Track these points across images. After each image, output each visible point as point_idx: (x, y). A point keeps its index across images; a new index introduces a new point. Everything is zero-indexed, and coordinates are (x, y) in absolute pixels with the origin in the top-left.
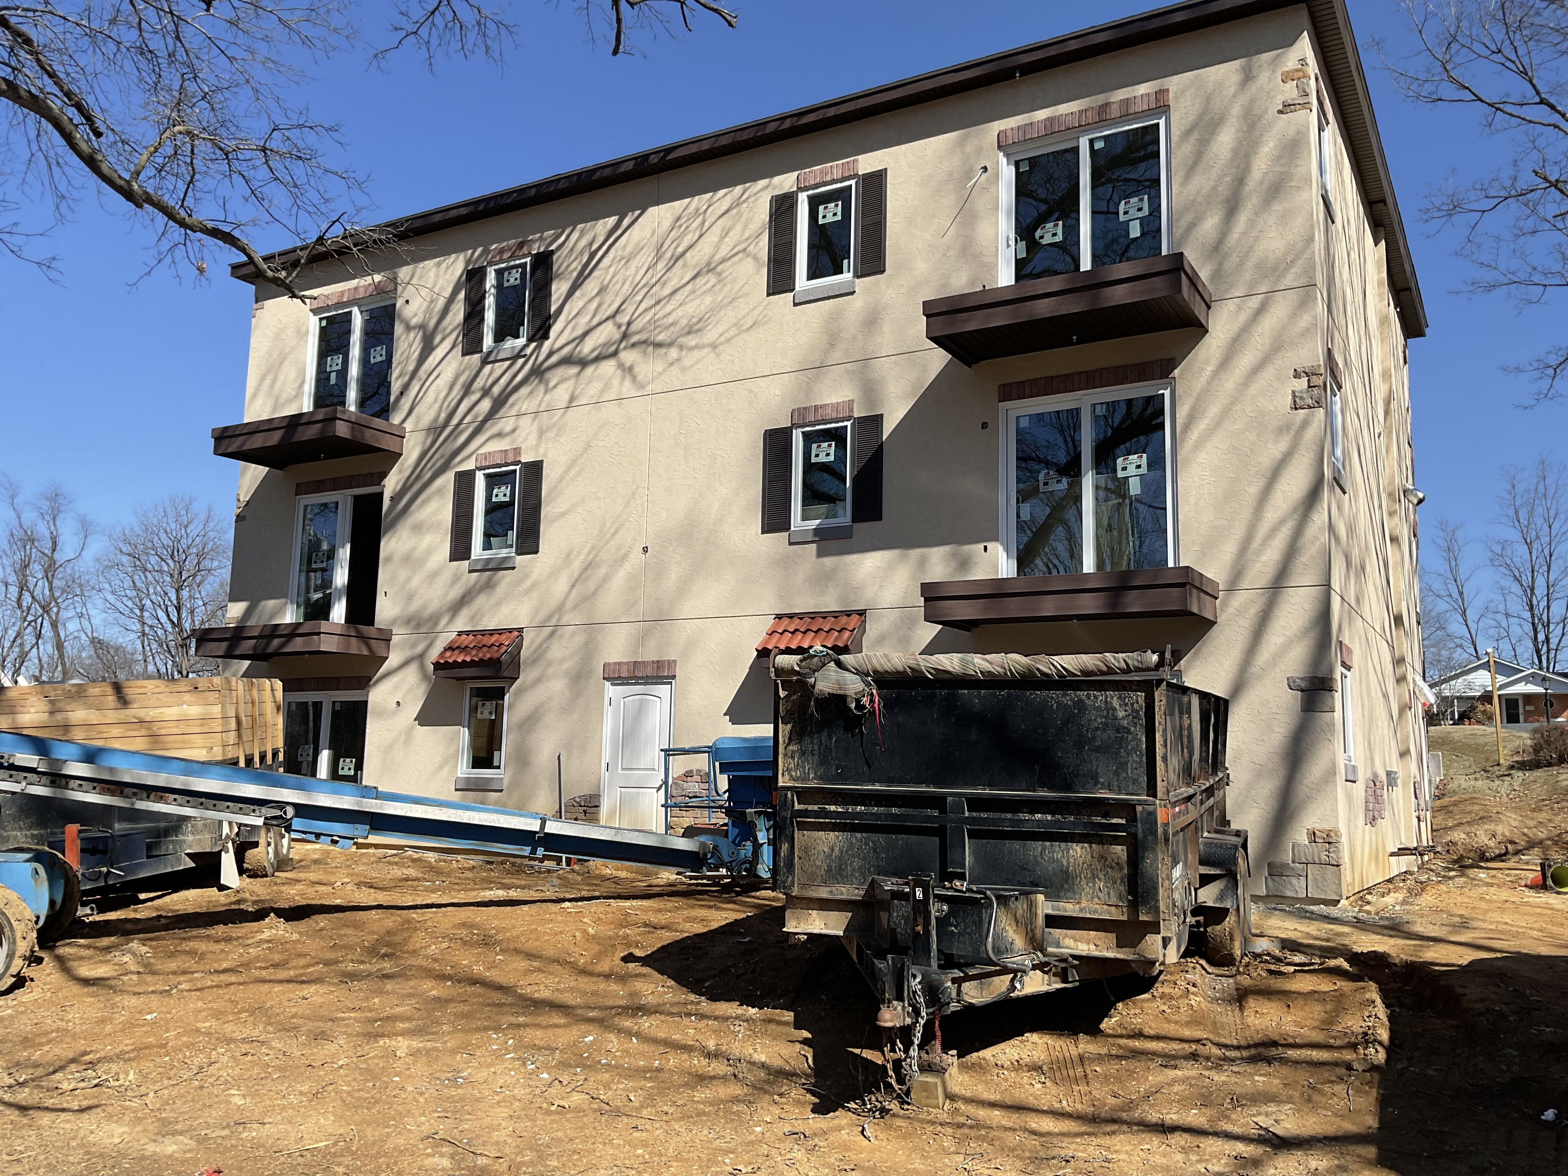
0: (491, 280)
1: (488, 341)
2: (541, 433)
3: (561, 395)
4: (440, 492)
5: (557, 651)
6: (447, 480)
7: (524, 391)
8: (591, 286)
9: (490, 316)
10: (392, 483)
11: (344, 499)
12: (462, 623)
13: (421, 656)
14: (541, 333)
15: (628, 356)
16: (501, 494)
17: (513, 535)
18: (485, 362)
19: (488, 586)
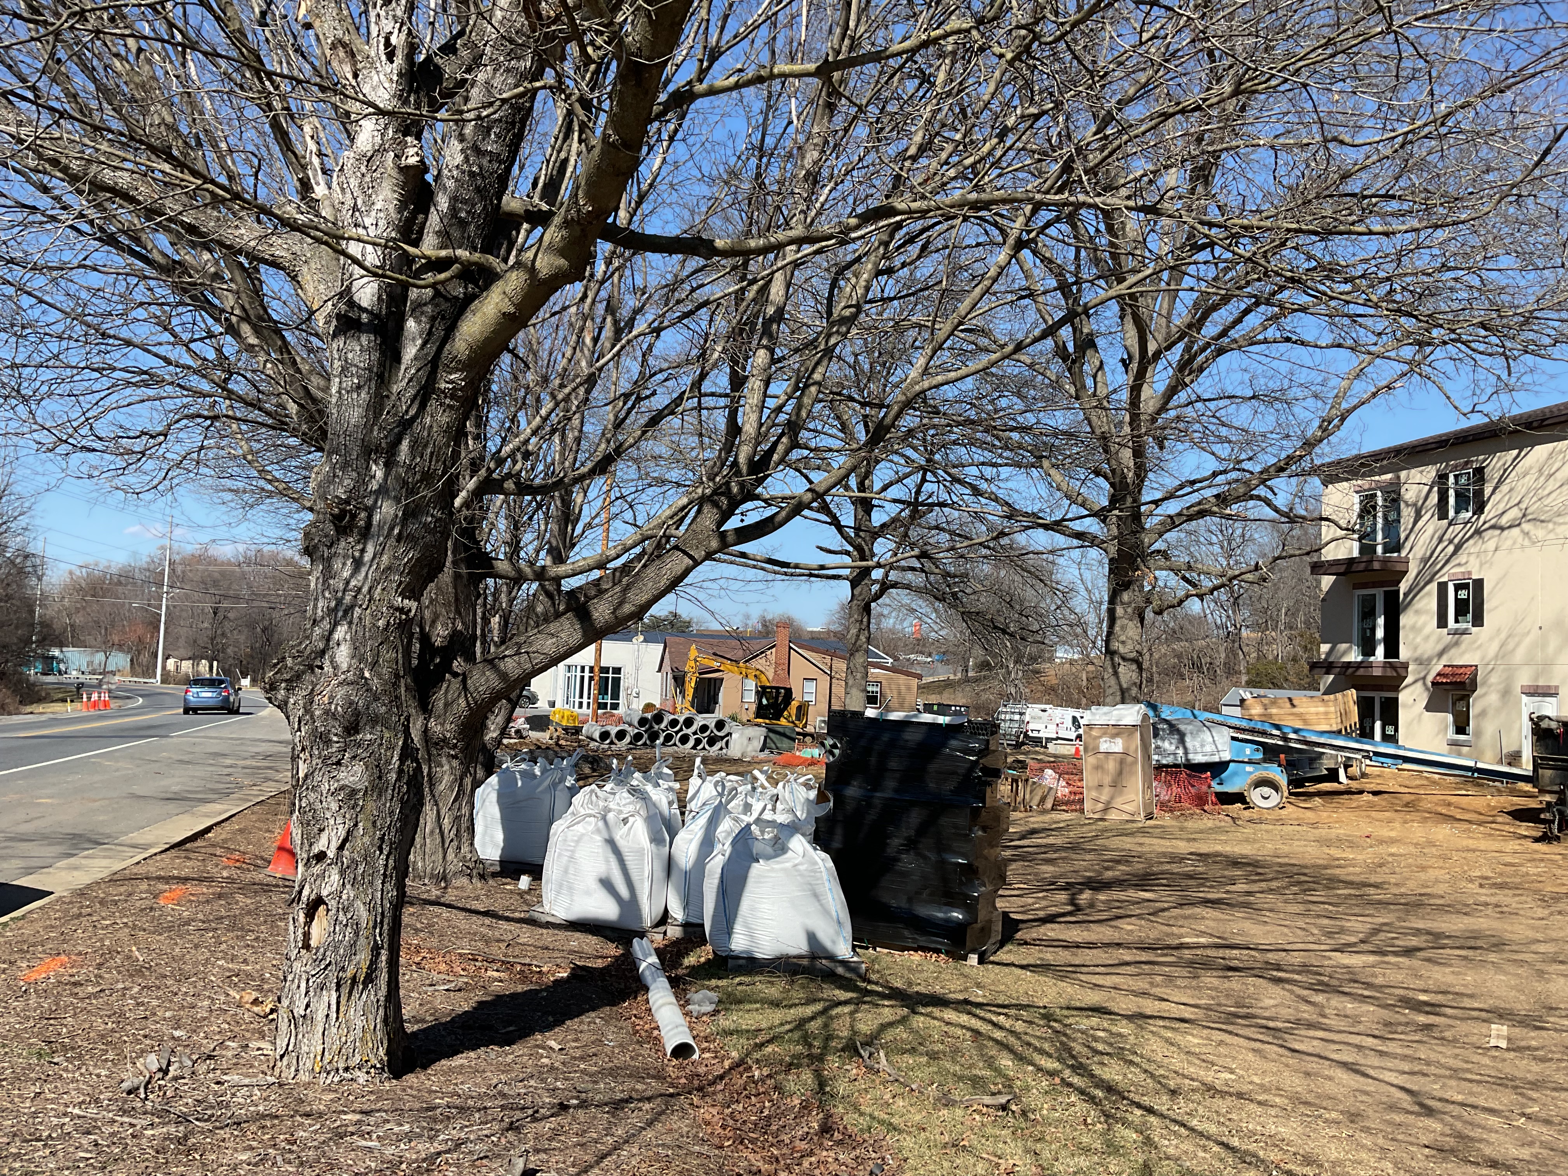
0: (1451, 479)
1: (1451, 513)
2: (1481, 565)
3: (1491, 545)
4: (1429, 594)
5: (1493, 679)
6: (1433, 587)
7: (1471, 542)
8: (1504, 488)
9: (1452, 501)
10: (1403, 587)
11: (1379, 593)
12: (1444, 661)
13: (1424, 678)
14: (1480, 509)
15: (1526, 526)
16: (1463, 594)
17: (1470, 616)
18: (1450, 524)
19: (1457, 644)
